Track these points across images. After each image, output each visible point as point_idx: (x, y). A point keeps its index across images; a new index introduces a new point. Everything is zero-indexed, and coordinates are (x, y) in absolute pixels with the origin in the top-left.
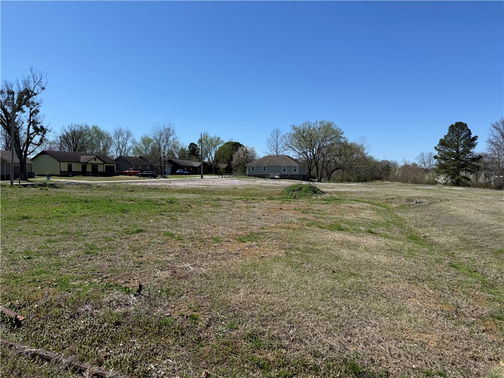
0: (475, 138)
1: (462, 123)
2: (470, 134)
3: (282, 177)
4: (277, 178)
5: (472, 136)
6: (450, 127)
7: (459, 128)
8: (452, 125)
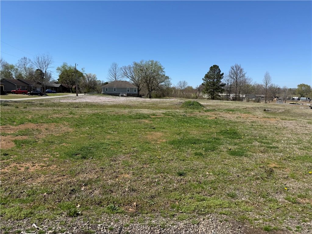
0: (222, 74)
1: (216, 66)
2: (220, 71)
3: (128, 95)
4: (125, 96)
5: (221, 73)
6: (210, 68)
7: (215, 68)
8: (212, 67)
